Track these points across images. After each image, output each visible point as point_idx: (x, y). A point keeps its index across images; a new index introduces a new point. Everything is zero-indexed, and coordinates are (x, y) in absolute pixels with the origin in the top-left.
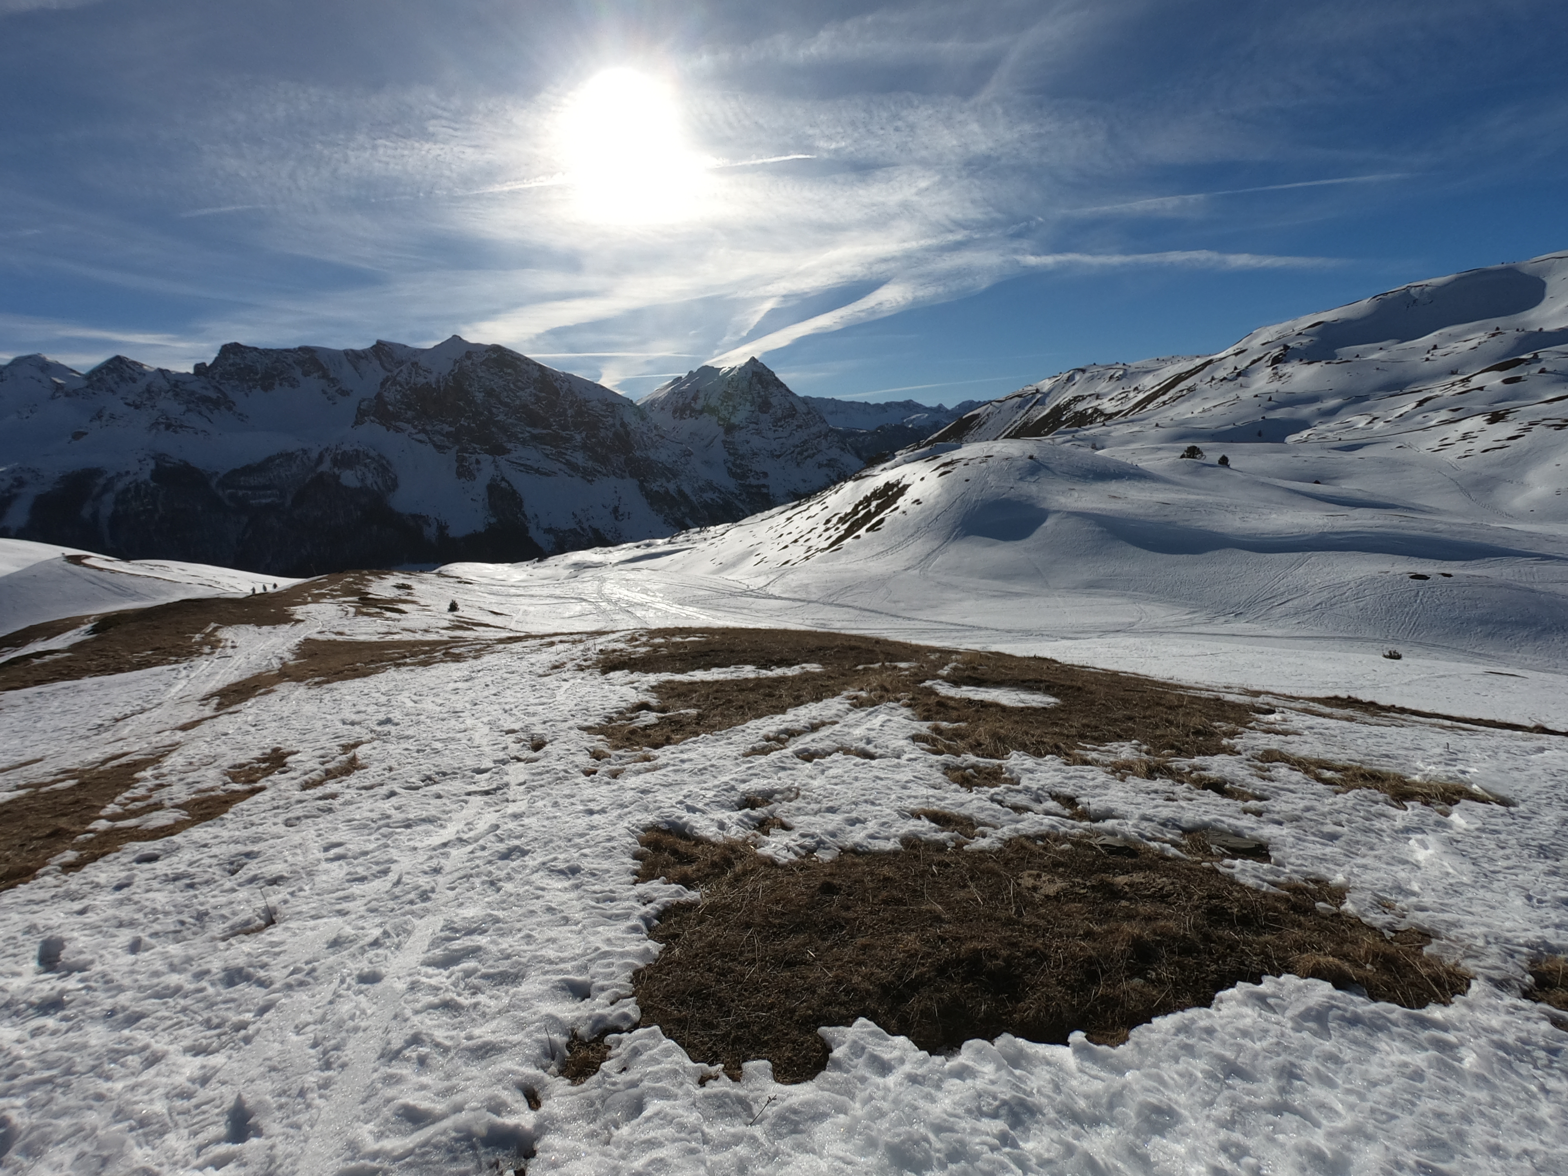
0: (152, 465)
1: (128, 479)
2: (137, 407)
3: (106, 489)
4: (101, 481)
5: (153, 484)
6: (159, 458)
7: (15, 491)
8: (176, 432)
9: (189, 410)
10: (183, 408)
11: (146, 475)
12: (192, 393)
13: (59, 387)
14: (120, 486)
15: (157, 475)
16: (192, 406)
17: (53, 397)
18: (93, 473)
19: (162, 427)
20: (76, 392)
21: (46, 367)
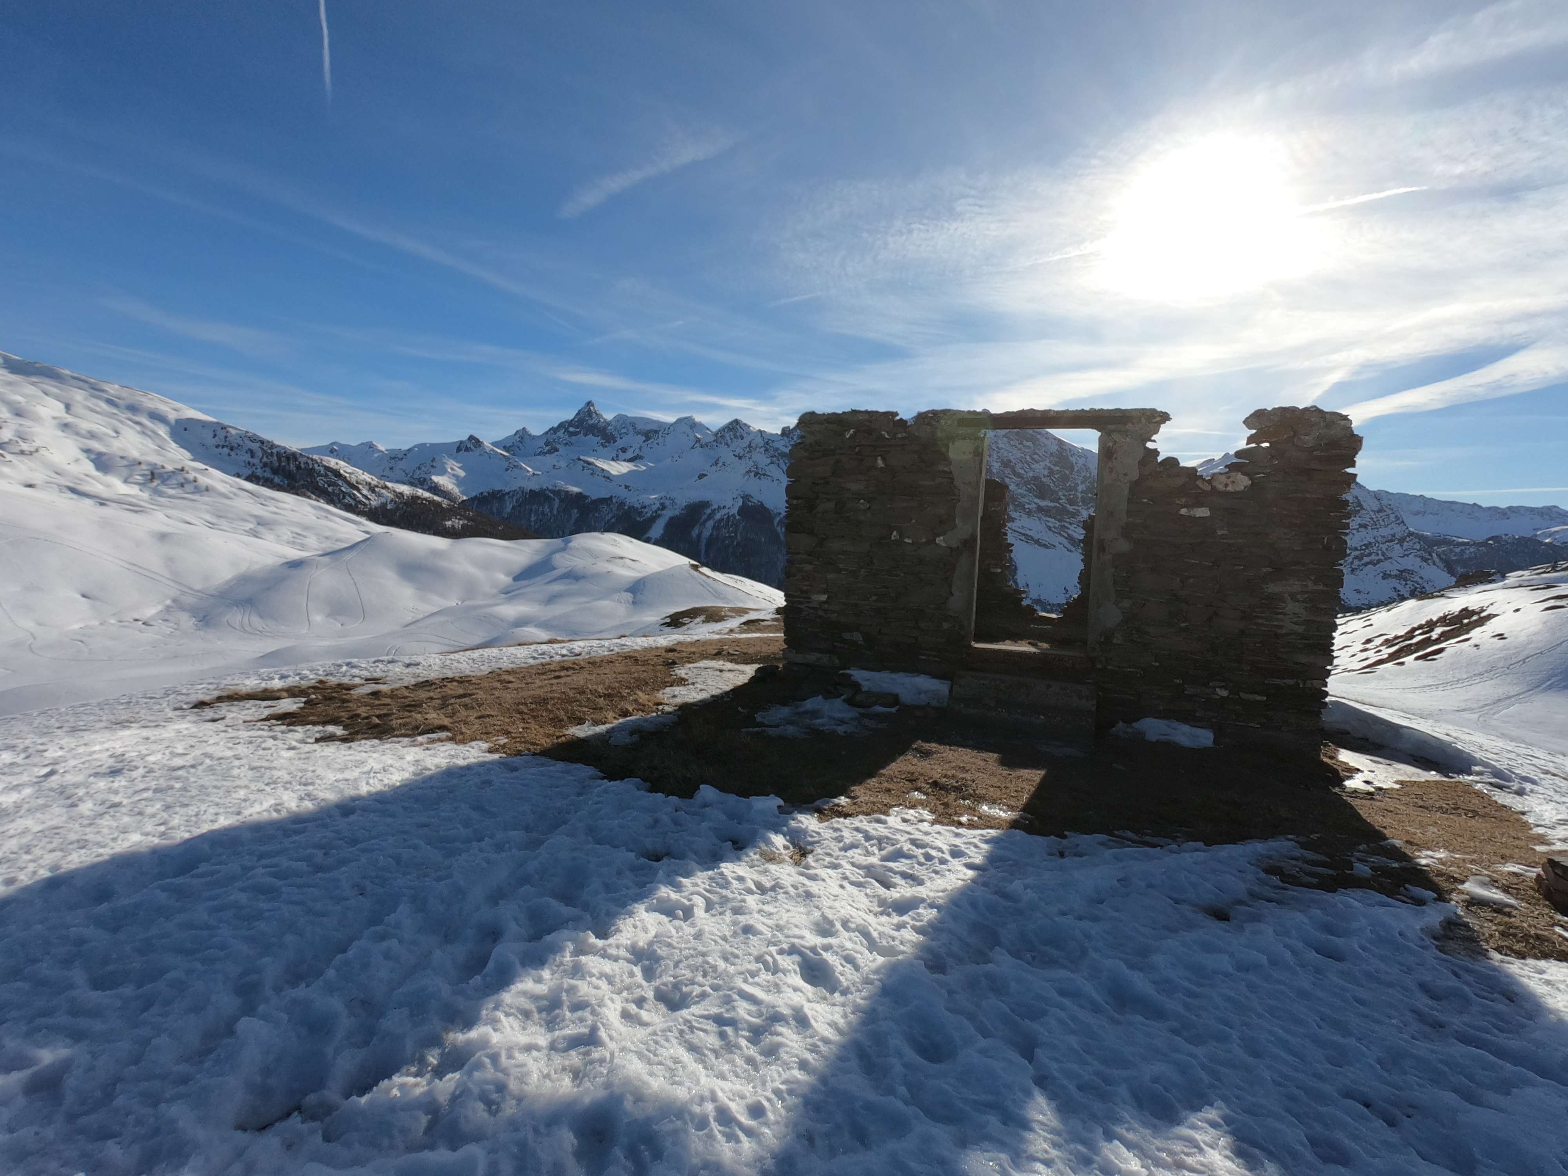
0: (740, 502)
1: (723, 512)
2: (740, 458)
3: (710, 517)
4: (708, 511)
5: (738, 517)
6: (746, 498)
7: (659, 512)
8: (760, 478)
9: (772, 463)
10: (769, 461)
11: (735, 511)
12: (777, 449)
13: (698, 440)
14: (718, 516)
15: (741, 511)
16: (774, 459)
17: (693, 448)
18: (705, 505)
19: (753, 474)
20: (707, 444)
21: (693, 425)
